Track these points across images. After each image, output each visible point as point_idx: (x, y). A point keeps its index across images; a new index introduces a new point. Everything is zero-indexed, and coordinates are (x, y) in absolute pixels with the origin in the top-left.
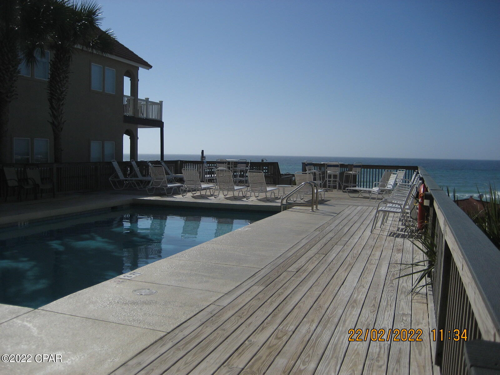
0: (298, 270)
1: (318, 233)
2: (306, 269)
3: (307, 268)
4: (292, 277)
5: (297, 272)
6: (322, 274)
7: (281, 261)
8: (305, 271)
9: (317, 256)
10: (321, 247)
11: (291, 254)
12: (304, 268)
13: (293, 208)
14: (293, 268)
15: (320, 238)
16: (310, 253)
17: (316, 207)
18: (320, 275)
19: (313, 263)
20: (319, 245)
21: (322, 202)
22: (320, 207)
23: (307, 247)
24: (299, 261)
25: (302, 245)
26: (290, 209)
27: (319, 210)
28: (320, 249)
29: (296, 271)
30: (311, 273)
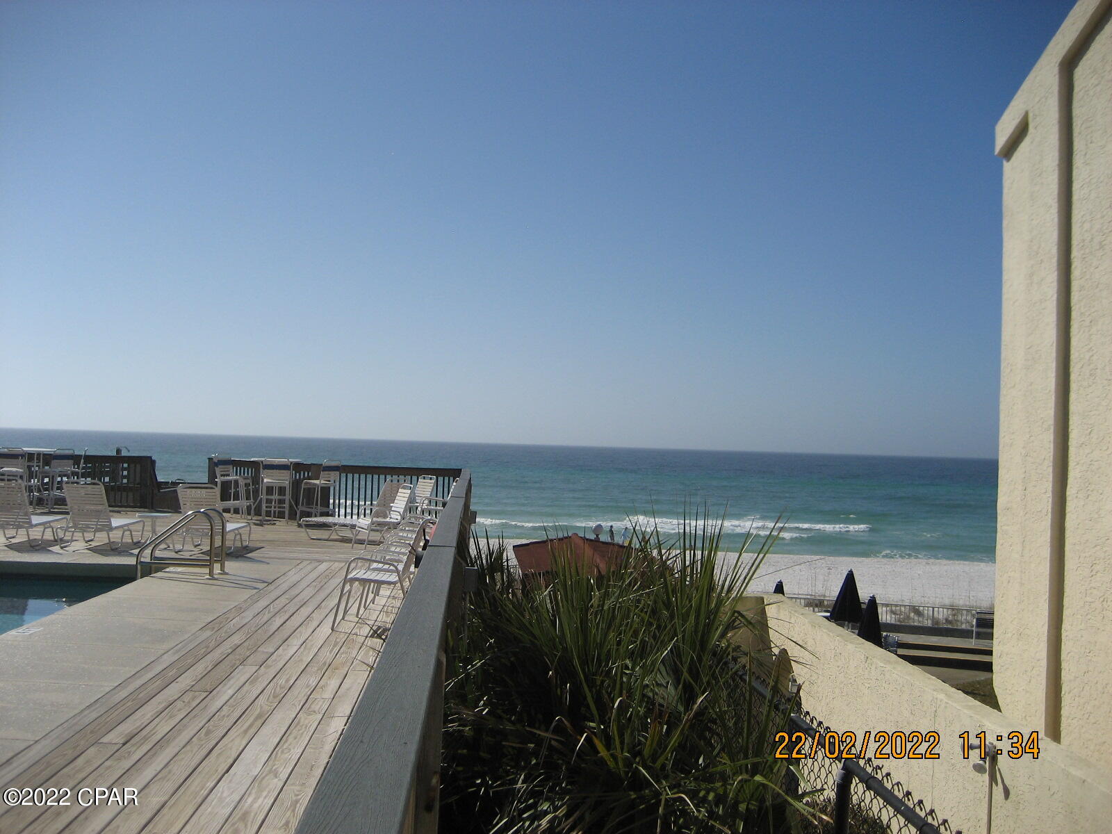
0: (129, 738)
1: (208, 633)
2: (149, 735)
3: (154, 732)
4: (107, 760)
5: (124, 744)
6: (183, 747)
7: (94, 715)
8: (146, 739)
9: (191, 694)
10: (206, 672)
11: (124, 694)
12: (144, 733)
13: (167, 570)
14: (115, 737)
15: (207, 647)
16: (173, 691)
17: (222, 568)
18: (178, 749)
19: (171, 717)
20: (200, 668)
21: (242, 553)
22: (231, 566)
23: (171, 674)
24: (139, 714)
25: (159, 668)
26: (159, 574)
27: (227, 574)
28: (200, 676)
29: (122, 741)
30: (160, 744)
